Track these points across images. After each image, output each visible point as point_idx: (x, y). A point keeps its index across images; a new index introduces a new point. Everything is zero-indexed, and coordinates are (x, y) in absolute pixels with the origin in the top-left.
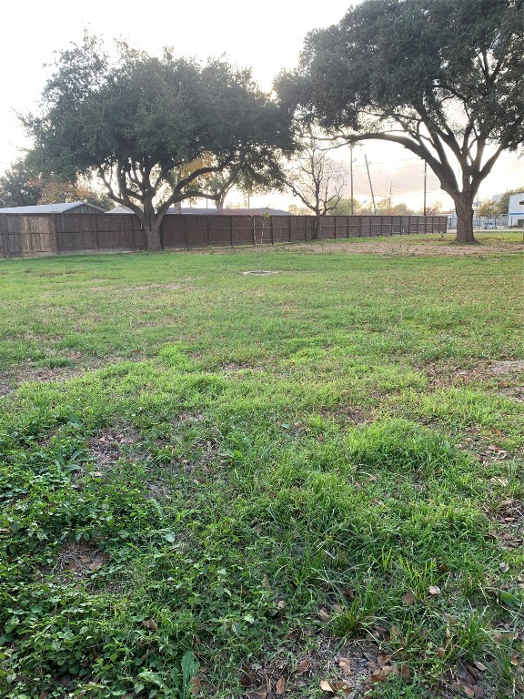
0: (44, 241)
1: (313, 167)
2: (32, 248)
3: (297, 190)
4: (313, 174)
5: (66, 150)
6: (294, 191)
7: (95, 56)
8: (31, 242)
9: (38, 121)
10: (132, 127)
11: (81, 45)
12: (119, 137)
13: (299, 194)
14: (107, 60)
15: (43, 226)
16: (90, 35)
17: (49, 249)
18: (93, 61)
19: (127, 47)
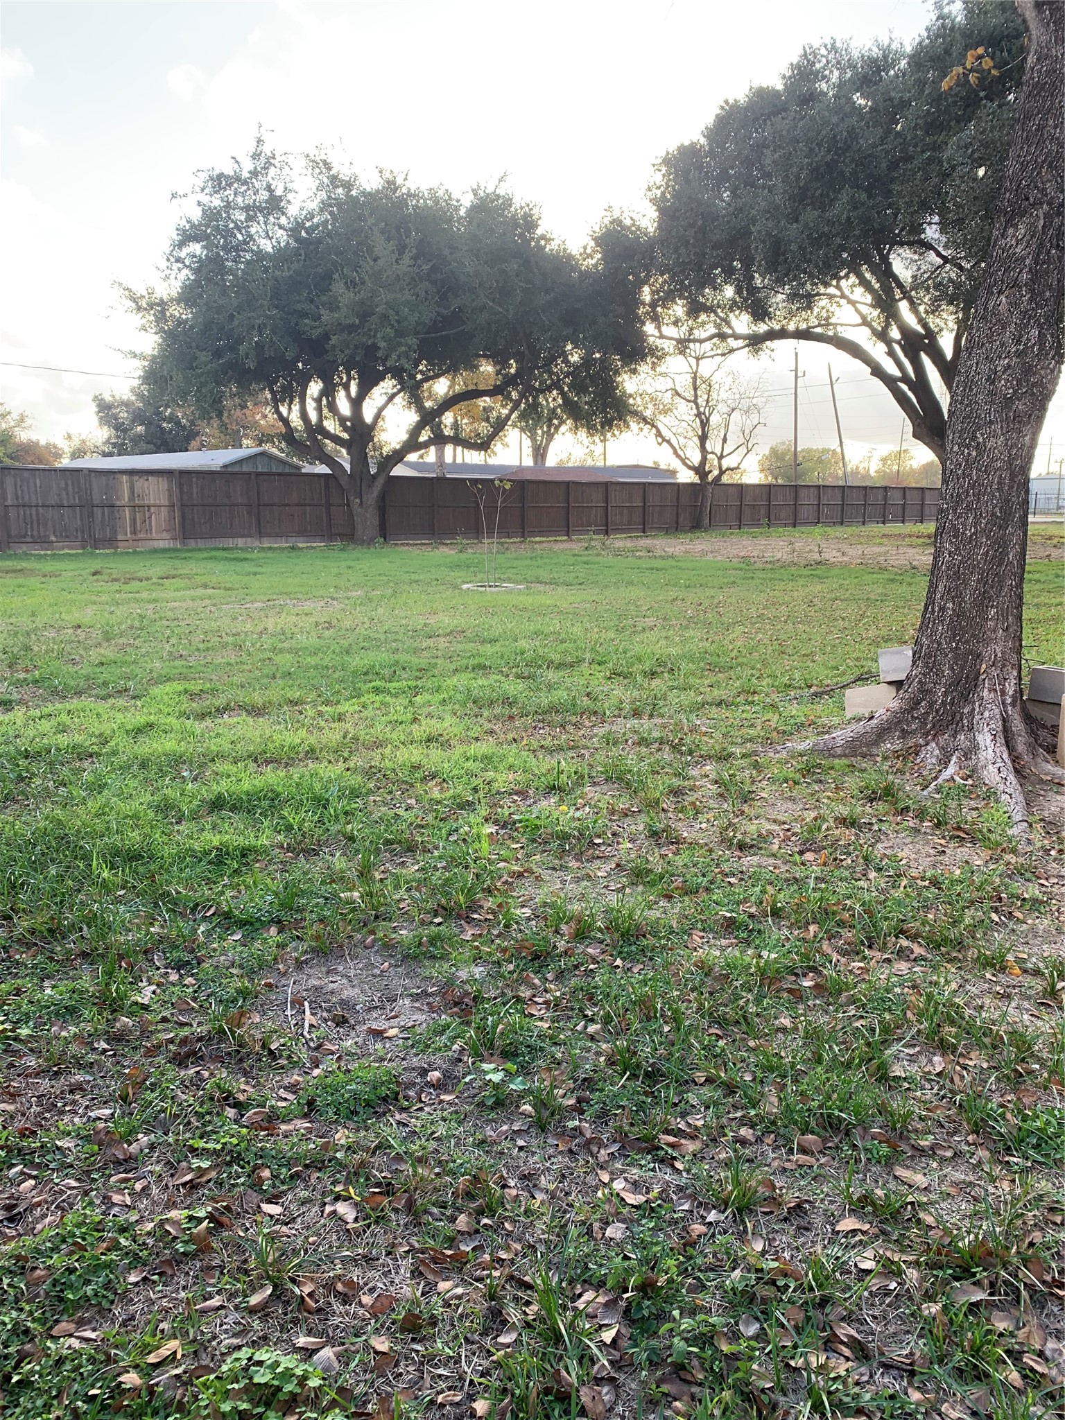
0: (159, 519)
1: (695, 389)
2: (134, 532)
3: (665, 432)
4: (695, 402)
5: (203, 357)
6: (659, 434)
7: (269, 188)
8: (134, 521)
9: (162, 303)
10: (318, 318)
11: (247, 166)
12: (297, 336)
13: (669, 442)
14: (290, 196)
15: (156, 493)
16: (267, 149)
17: (165, 535)
18: (264, 195)
19: (330, 169)
